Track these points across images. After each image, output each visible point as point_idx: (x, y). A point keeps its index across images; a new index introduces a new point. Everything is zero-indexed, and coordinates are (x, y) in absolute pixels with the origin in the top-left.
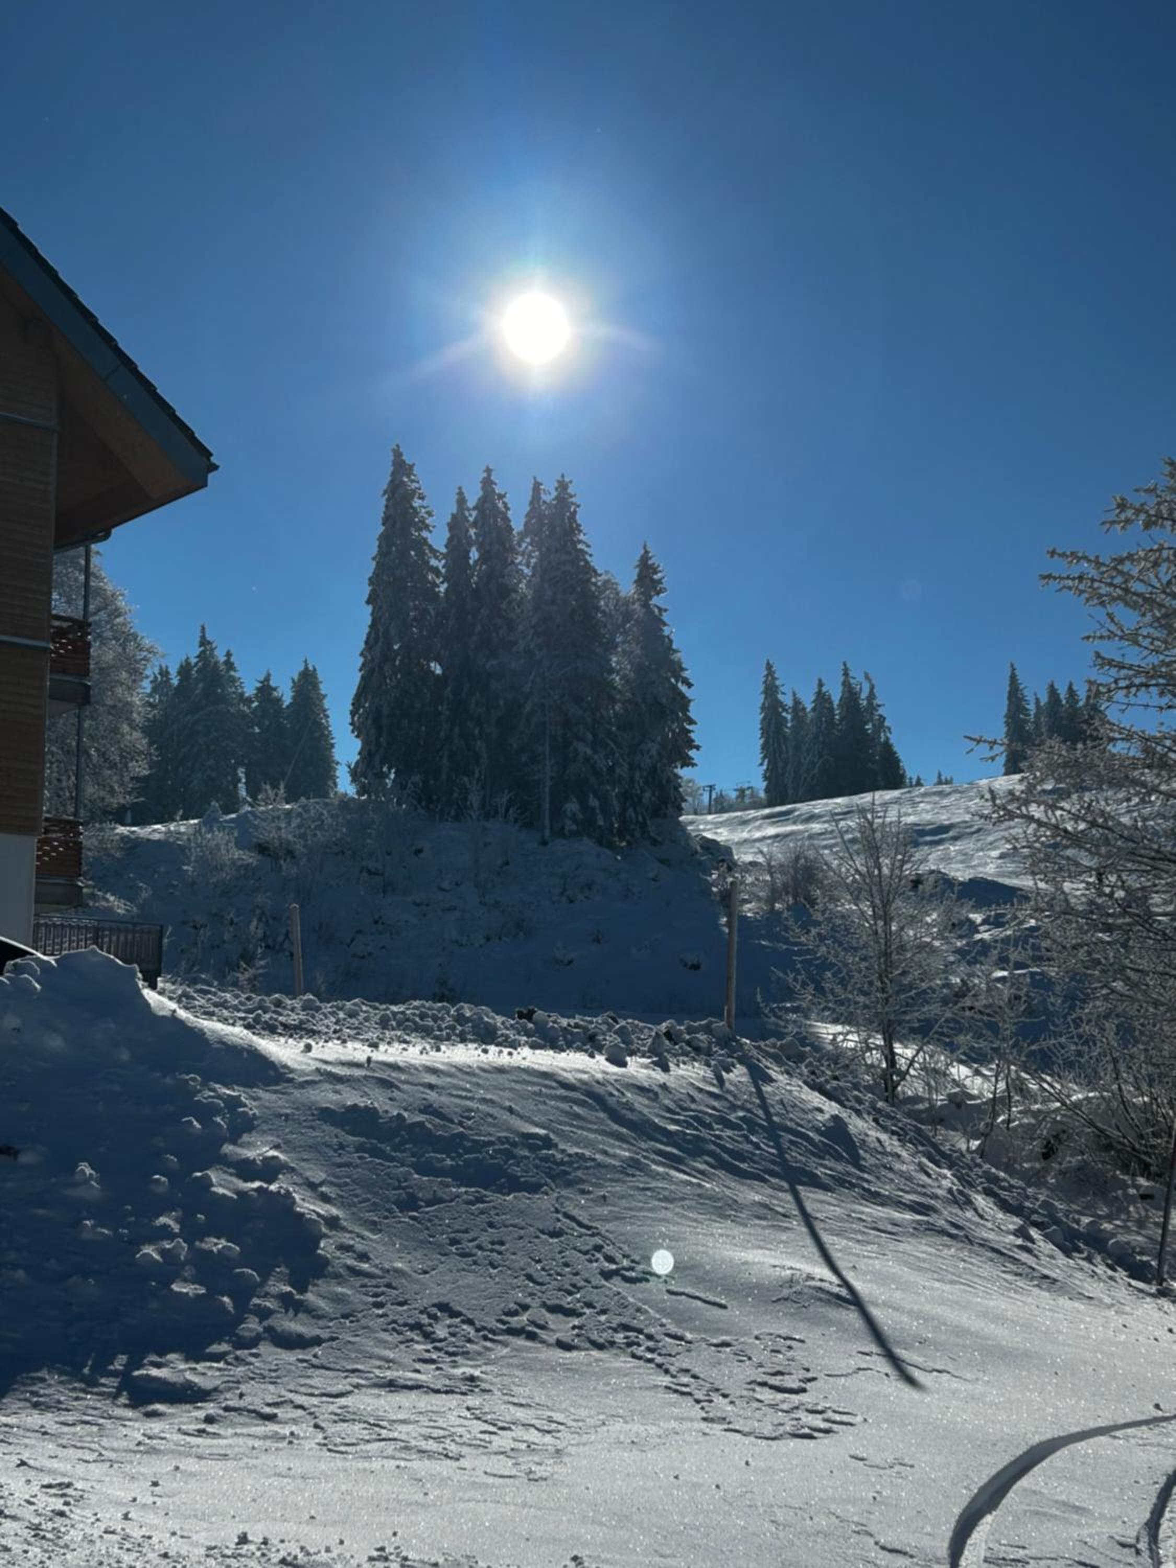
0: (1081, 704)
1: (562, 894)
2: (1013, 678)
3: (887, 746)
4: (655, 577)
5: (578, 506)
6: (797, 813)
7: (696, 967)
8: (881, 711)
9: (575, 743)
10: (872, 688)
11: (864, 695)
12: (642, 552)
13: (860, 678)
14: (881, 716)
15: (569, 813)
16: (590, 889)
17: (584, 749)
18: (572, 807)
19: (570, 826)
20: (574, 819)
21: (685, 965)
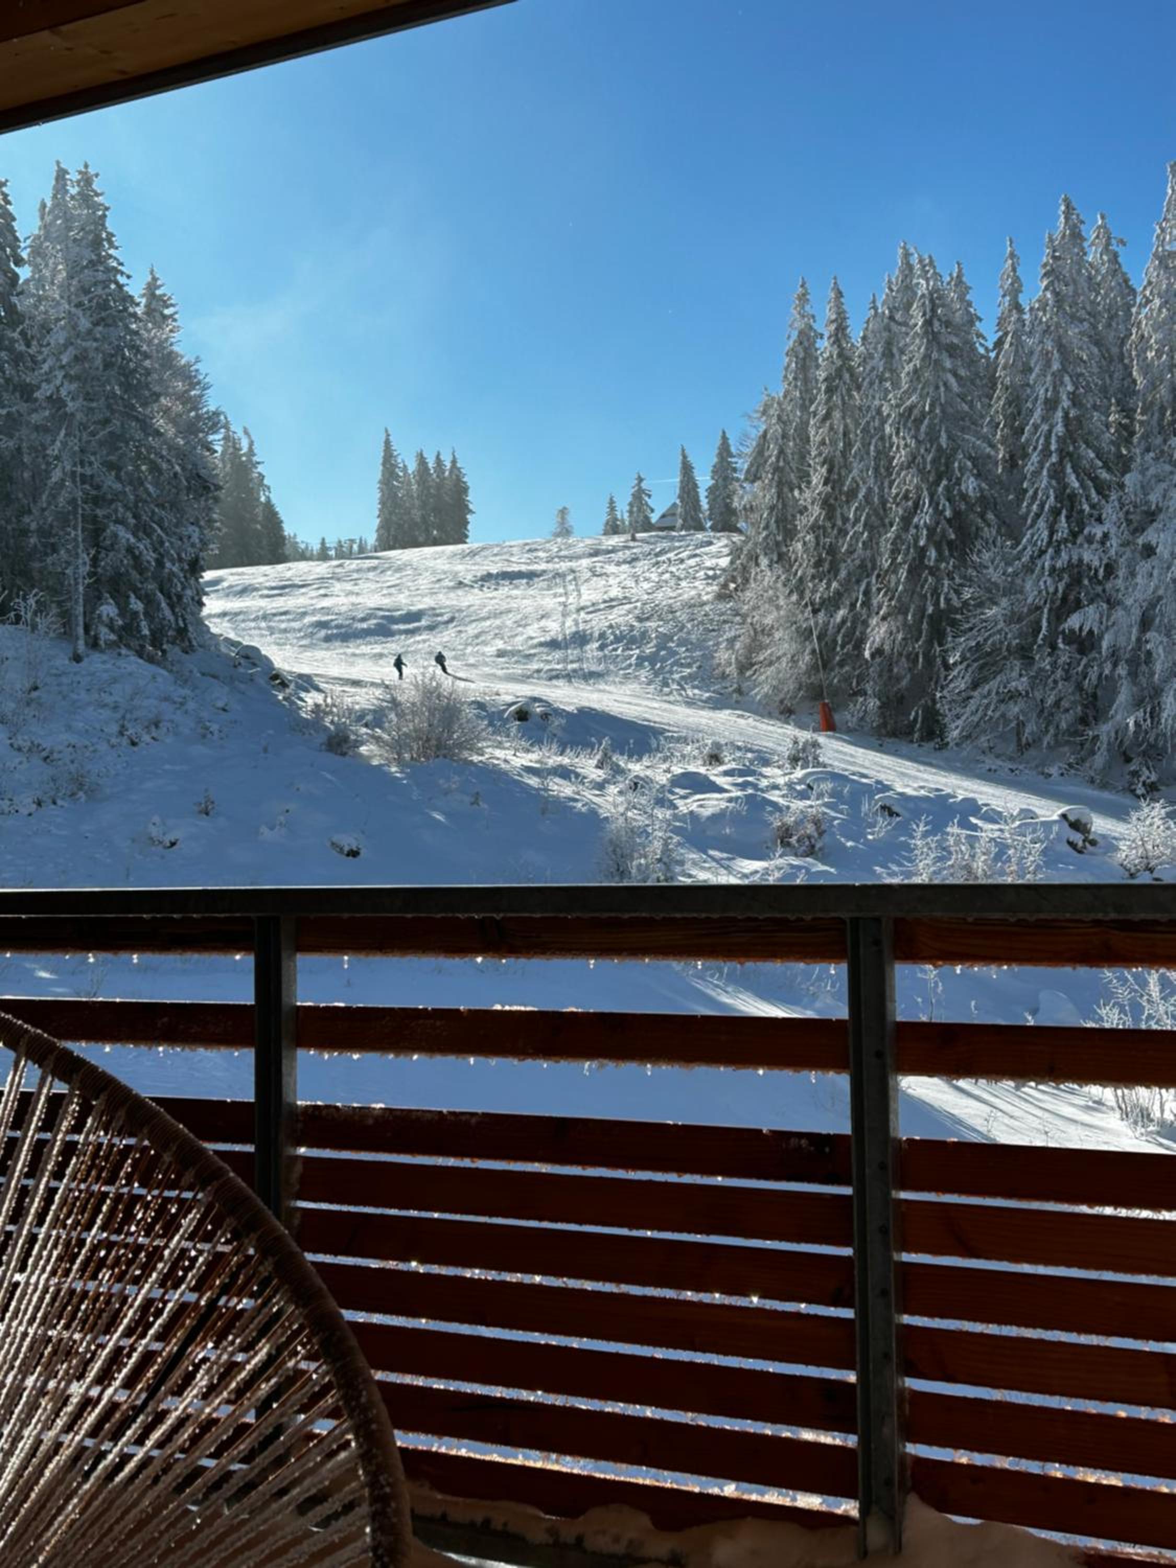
0: (447, 473)
1: (121, 734)
2: (387, 443)
3: (269, 505)
4: (167, 312)
5: (107, 209)
6: (225, 584)
7: (354, 854)
8: (260, 469)
9: (112, 527)
10: (251, 444)
11: (245, 450)
12: (149, 278)
13: (240, 434)
14: (260, 474)
15: (104, 618)
16: (157, 726)
17: (125, 536)
18: (108, 609)
19: (105, 635)
20: (111, 627)
21: (341, 850)
